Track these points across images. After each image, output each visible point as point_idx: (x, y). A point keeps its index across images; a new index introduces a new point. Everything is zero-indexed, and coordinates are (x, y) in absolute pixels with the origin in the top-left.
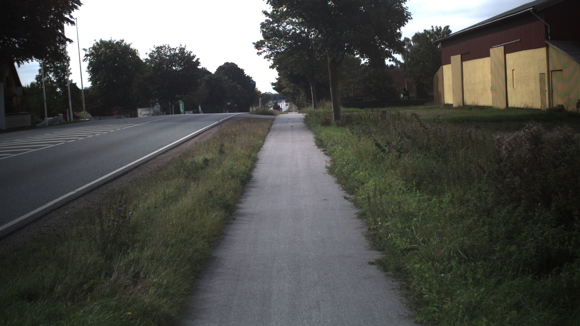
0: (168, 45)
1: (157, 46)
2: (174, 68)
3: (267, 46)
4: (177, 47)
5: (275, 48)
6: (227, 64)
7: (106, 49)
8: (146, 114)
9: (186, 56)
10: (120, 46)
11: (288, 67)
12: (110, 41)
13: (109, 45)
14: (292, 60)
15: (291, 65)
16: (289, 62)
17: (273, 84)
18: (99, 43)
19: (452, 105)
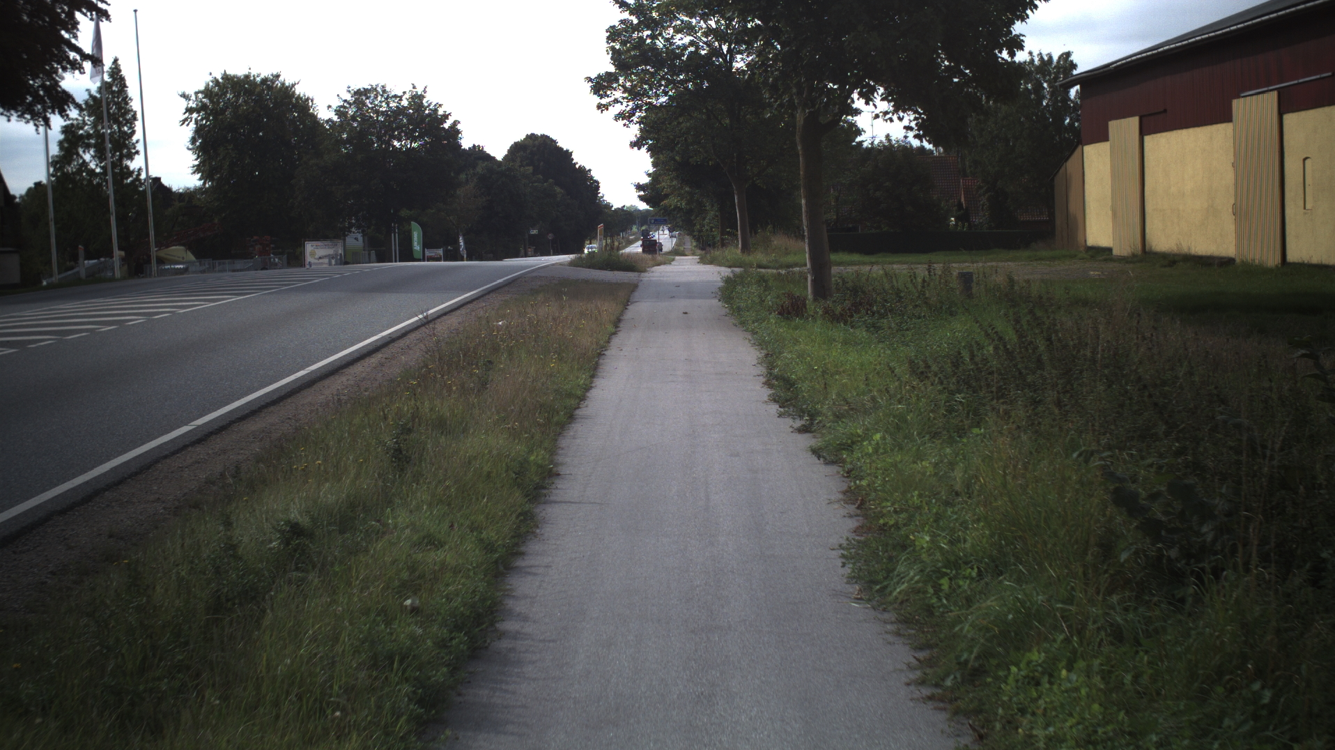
0: (383, 87)
1: (355, 87)
2: (396, 143)
3: (624, 86)
4: (404, 93)
5: (645, 94)
6: (532, 137)
7: (237, 97)
8: (325, 256)
9: (427, 115)
10: (270, 88)
11: (678, 143)
12: (247, 77)
13: (245, 85)
14: (688, 124)
15: (685, 138)
16: (680, 131)
17: (639, 187)
18: (221, 80)
19: (1109, 250)
